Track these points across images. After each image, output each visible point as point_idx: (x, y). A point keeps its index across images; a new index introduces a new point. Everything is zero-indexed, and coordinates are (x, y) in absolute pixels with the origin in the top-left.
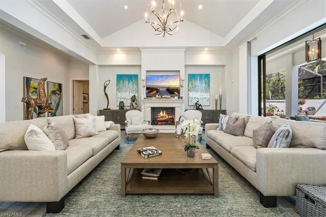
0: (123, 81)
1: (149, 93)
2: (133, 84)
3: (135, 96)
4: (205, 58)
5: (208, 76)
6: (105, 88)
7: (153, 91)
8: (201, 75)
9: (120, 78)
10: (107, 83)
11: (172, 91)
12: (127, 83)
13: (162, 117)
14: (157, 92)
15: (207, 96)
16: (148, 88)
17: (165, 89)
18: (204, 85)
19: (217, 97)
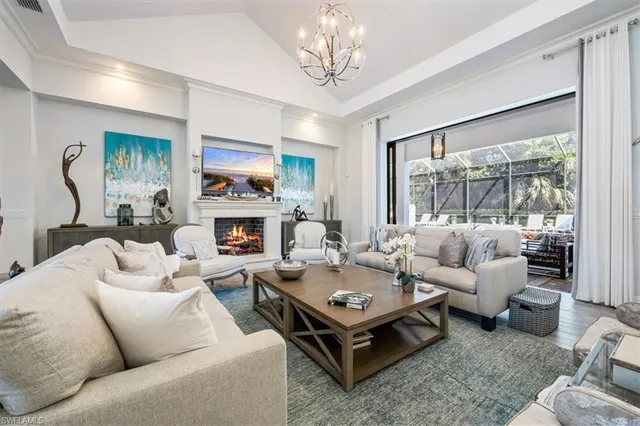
0: (128, 152)
1: (209, 185)
2: (158, 163)
3: (165, 192)
4: (309, 130)
5: (311, 162)
6: (66, 164)
7: (220, 182)
8: (301, 160)
9: (115, 142)
10: (75, 151)
11: (259, 186)
12: (140, 157)
13: (237, 239)
14: (228, 185)
15: (309, 196)
16: (206, 176)
17: (244, 180)
18: (306, 176)
19: (326, 199)
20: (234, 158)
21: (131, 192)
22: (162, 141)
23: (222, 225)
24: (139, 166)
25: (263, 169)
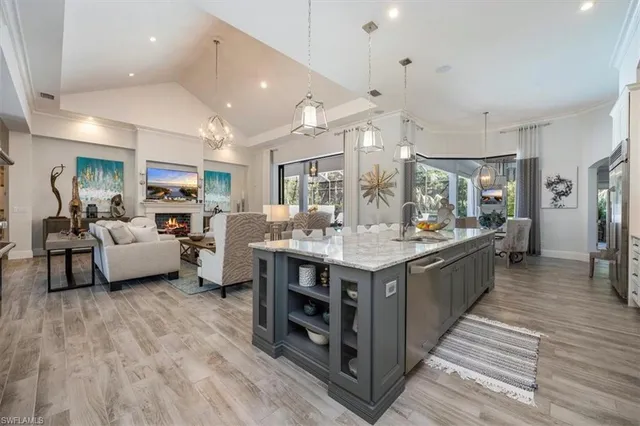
0: (93, 170)
2: (114, 177)
3: (119, 196)
4: (226, 155)
5: (228, 175)
6: (53, 179)
7: (159, 192)
8: (220, 174)
9: (84, 164)
10: (59, 170)
11: (187, 193)
12: (101, 173)
14: (166, 194)
15: (227, 199)
16: (149, 188)
17: (178, 190)
18: (224, 186)
19: (239, 201)
20: (170, 175)
21: (94, 196)
22: (117, 163)
23: (161, 219)
24: (101, 179)
25: (190, 182)
